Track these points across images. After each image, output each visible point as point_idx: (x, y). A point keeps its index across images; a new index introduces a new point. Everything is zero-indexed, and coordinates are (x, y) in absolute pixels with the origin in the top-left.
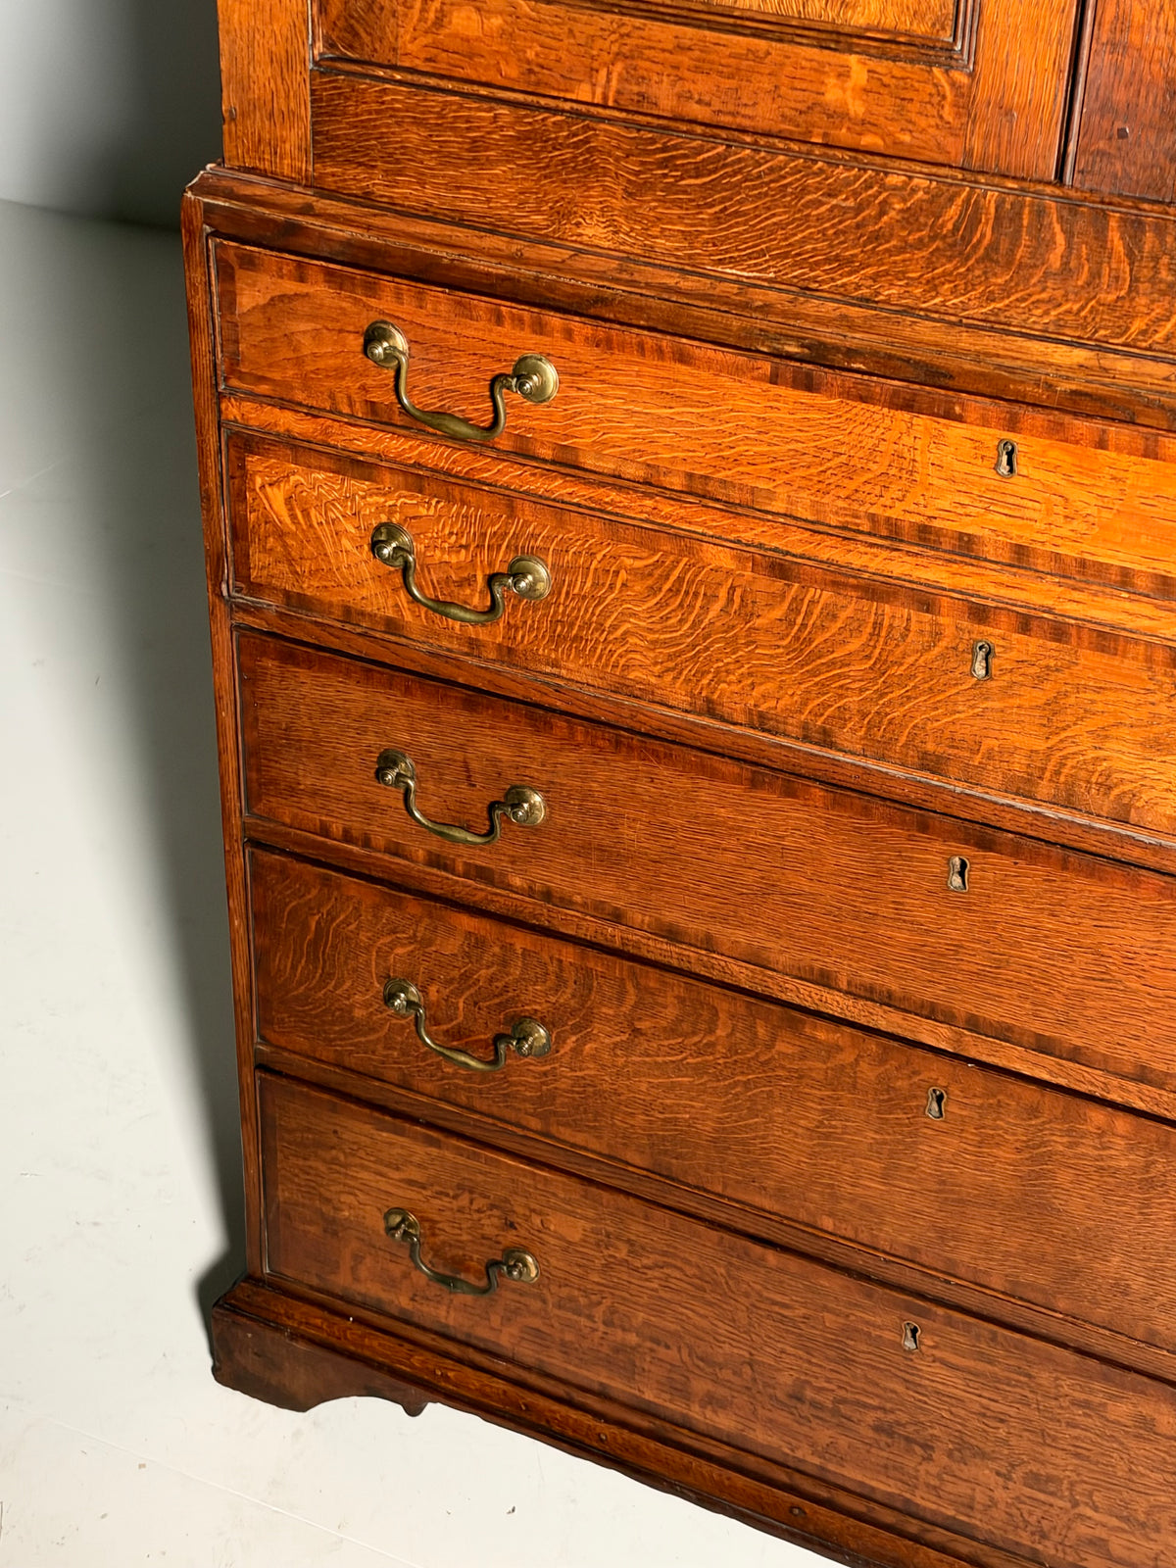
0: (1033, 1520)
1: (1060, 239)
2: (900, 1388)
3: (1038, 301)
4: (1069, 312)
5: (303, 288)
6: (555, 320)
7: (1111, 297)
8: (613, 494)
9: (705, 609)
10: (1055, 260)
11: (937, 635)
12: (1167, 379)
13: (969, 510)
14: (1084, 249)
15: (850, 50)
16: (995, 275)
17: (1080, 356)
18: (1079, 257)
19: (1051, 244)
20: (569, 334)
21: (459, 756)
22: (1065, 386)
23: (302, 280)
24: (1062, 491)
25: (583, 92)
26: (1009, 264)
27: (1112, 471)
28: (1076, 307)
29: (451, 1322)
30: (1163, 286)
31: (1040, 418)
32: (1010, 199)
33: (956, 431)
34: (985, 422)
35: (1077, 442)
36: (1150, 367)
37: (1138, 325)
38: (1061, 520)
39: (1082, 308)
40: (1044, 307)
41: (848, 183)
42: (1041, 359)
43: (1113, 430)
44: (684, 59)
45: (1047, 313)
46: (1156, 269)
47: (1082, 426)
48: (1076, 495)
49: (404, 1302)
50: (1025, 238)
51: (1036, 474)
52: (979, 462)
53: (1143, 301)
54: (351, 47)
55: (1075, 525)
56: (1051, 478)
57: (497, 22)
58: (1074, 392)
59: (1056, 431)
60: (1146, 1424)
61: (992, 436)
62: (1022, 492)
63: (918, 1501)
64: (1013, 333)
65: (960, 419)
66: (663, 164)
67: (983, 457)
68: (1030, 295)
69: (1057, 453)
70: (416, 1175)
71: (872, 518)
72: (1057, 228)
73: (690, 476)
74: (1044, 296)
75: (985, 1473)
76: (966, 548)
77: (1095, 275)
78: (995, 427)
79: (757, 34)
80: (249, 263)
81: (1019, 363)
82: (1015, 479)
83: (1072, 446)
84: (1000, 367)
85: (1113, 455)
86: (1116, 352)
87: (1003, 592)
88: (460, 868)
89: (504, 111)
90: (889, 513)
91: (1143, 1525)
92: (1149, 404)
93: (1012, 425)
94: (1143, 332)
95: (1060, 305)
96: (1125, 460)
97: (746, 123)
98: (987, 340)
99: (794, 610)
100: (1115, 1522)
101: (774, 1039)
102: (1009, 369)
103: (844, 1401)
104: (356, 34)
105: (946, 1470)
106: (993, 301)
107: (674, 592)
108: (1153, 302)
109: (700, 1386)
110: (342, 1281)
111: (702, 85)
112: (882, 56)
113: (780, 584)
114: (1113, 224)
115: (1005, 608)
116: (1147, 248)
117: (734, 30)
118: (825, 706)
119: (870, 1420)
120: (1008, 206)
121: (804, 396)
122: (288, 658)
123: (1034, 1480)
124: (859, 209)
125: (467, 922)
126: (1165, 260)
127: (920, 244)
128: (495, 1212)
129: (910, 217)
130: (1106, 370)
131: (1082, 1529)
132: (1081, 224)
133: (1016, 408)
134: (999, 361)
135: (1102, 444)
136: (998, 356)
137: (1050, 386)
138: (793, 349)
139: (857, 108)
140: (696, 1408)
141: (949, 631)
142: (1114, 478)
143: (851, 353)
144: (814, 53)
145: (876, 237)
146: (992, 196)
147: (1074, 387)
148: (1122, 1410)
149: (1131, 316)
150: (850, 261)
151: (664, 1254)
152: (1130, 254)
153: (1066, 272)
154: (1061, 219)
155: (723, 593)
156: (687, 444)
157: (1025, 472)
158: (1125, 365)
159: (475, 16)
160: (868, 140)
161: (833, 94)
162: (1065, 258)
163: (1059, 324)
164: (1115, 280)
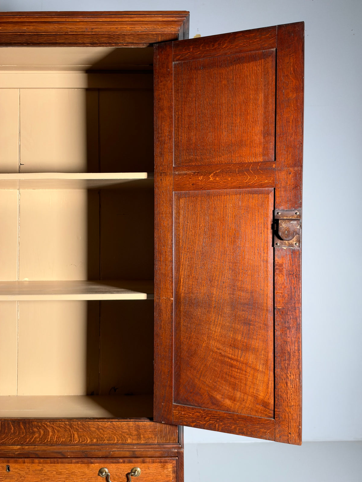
1: (13, 428)
3: (10, 439)
4: (16, 440)
7: (23, 436)
10: (12, 431)
12: (34, 448)
13: (3, 479)
14: (17, 429)
16: (2, 436)
17: (19, 447)
18: (16, 430)
19: (11, 429)
22: (16, 453)
24: (18, 472)
26: (4, 434)
27: (27, 467)
28: (17, 439)
30: (31, 433)
31: (13, 460)
32: (3, 422)
34: (3, 463)
35: (20, 463)
36: (31, 447)
37: (28, 440)
38: (19, 478)
39: (18, 439)
40: (12, 440)
42: (12, 449)
43: (26, 460)
45: (12, 441)
46: (29, 430)
47: (20, 460)
48: (21, 472)
50: (7, 429)
51: (14, 470)
52: (3, 470)
53: (28, 435)
55: (22, 478)
56: (16, 470)
58: (18, 454)
59: (16, 462)
61: (5, 465)
62: (12, 474)
64: (7, 445)
67: (4, 469)
68: (9, 438)
69: (17, 466)
72: (12, 426)
74: (11, 437)
77: (19, 433)
78: (6, 463)
81: (8, 450)
82: (10, 472)
83: (19, 464)
84: (5, 451)
85: (26, 464)
86: (25, 445)
92: (32, 453)
93: (8, 462)
94: (29, 441)
95: (14, 439)
96: (29, 465)
98: (2, 447)
102: (7, 452)
106: (3, 440)
108: (30, 435)
114: (21, 424)
116: (27, 427)
120: (3, 423)
126: (31, 428)
130: (24, 449)
132: (16, 425)
133: (8, 459)
134: (4, 450)
135: (24, 463)
136: (4, 449)
137: (14, 454)
142: (27, 468)
147: (18, 453)
149: (27, 439)
152: (24, 428)
153: (15, 433)
154: (12, 424)
157: (11, 470)
158: (27, 447)
162: (14, 431)
163: (14, 442)
164: (23, 433)
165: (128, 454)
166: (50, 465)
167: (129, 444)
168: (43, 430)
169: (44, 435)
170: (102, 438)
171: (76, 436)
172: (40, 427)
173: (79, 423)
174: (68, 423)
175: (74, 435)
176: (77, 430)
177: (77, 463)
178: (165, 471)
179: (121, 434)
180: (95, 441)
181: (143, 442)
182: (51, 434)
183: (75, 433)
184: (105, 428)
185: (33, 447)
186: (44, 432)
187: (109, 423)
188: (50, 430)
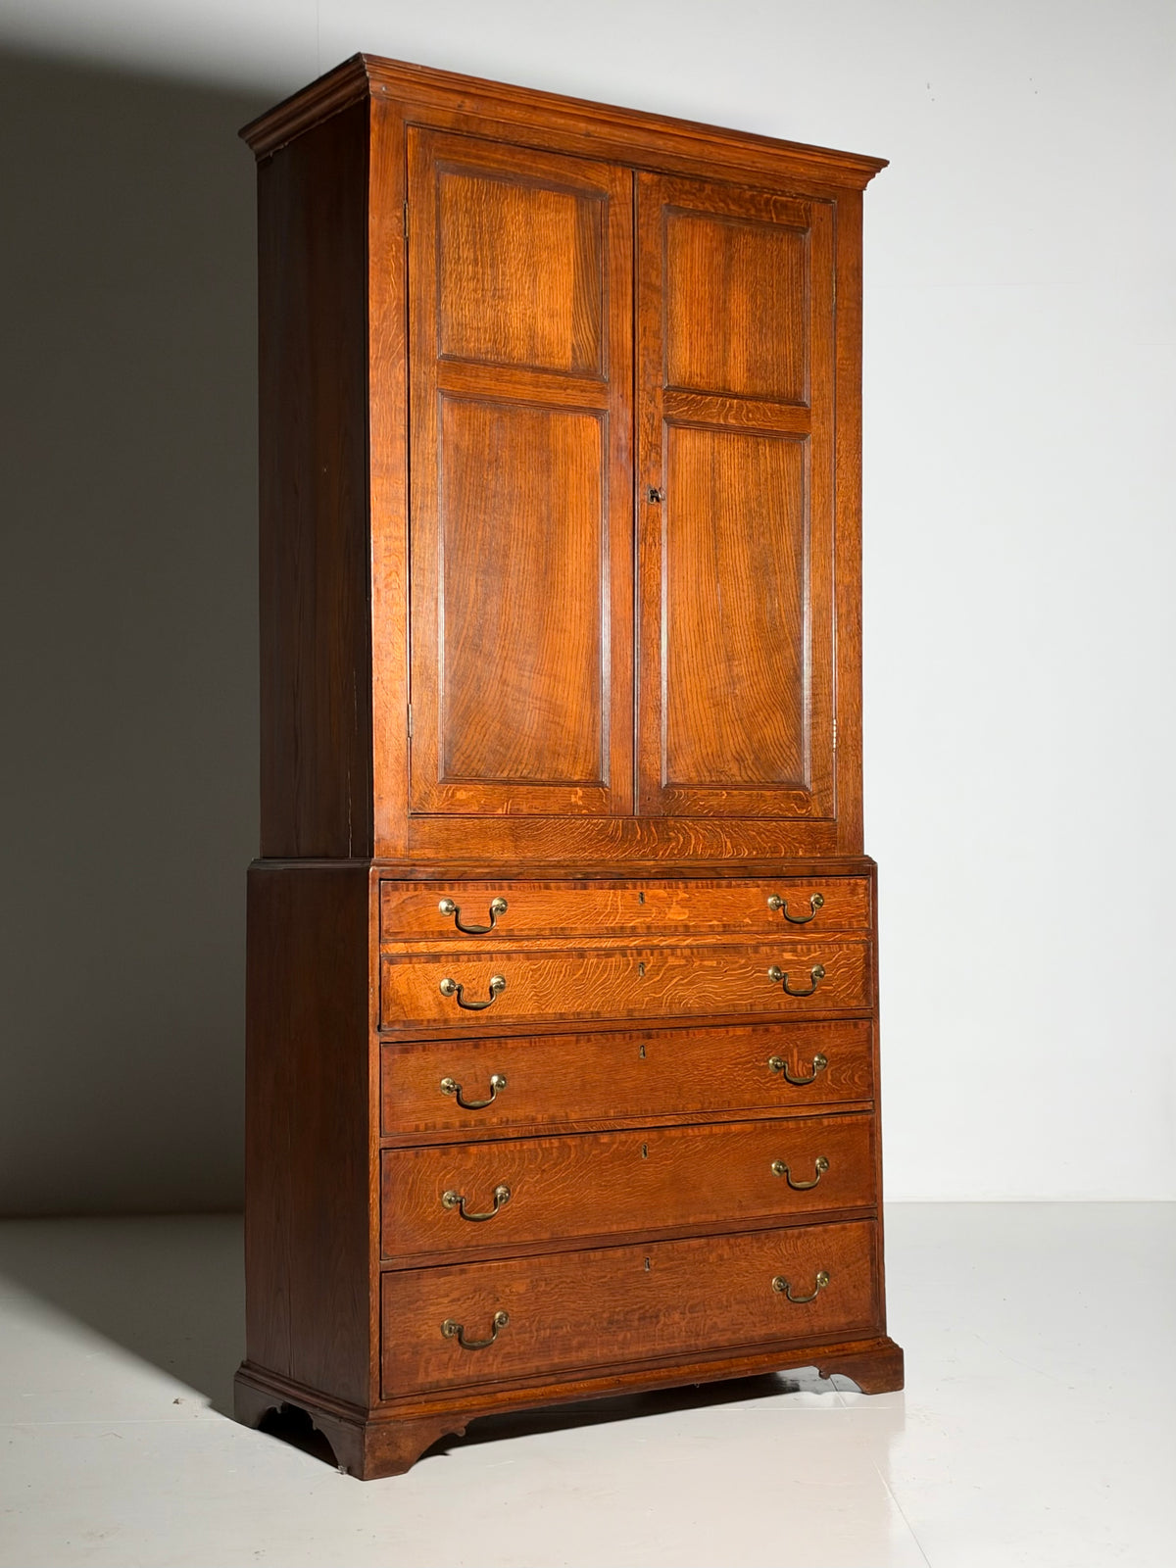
0: (693, 1330)
1: (640, 831)
2: (645, 1292)
3: (636, 850)
4: (644, 852)
5: (417, 893)
6: (505, 883)
7: (654, 845)
8: (526, 943)
9: (558, 977)
10: (638, 837)
11: (629, 965)
12: (676, 864)
13: (633, 918)
14: (645, 833)
15: (576, 786)
16: (624, 845)
17: (652, 863)
18: (644, 835)
19: (637, 833)
20: (510, 888)
21: (472, 1071)
22: (653, 871)
23: (416, 890)
24: (657, 905)
25: (500, 811)
26: (627, 841)
28: (645, 850)
29: (471, 1373)
30: (666, 840)
31: (649, 883)
32: (626, 821)
33: (627, 893)
34: (635, 888)
35: (658, 888)
36: (669, 862)
37: (661, 852)
38: (658, 914)
39: (647, 850)
40: (637, 852)
41: (583, 824)
42: (643, 866)
43: (667, 882)
44: (530, 796)
45: (639, 853)
46: (664, 835)
47: (659, 883)
49: (450, 1375)
50: (630, 833)
51: (650, 901)
52: (634, 901)
53: (662, 844)
54: (420, 809)
56: (654, 901)
57: (472, 793)
59: (654, 886)
60: (721, 1258)
61: (637, 892)
62: (646, 908)
63: (658, 1347)
64: (633, 860)
65: (628, 888)
66: (527, 829)
67: (636, 899)
68: (634, 849)
69: (654, 893)
70: (455, 1295)
71: (607, 928)
72: (638, 827)
73: (551, 929)
74: (637, 848)
75: (677, 1316)
76: (634, 932)
77: (649, 839)
78: (637, 889)
79: (550, 785)
80: (396, 889)
82: (644, 904)
83: (658, 890)
85: (667, 890)
86: (659, 860)
87: (646, 943)
88: (473, 1123)
89: (476, 820)
90: (612, 925)
91: (727, 1307)
92: (672, 872)
93: (644, 887)
94: (663, 854)
95: (642, 850)
96: (671, 891)
97: (550, 813)
98: (628, 863)
99: (586, 969)
100: (718, 1312)
101: (591, 1151)
102: (638, 870)
103: (628, 1312)
104: (424, 806)
105: (665, 1324)
106: (625, 852)
107: (548, 973)
108: (664, 844)
109: (574, 1343)
110: (421, 1379)
111: (536, 803)
112: (586, 787)
113: (581, 960)
114: (652, 824)
115: (646, 947)
117: (543, 785)
118: (597, 1003)
119: (636, 1317)
120: (625, 824)
121: (585, 892)
122: (406, 1051)
123: (692, 1309)
124: (585, 832)
125: (473, 1149)
127: (603, 840)
128: (491, 1296)
129: (600, 832)
131: (709, 1323)
132: (644, 825)
133: (642, 881)
135: (664, 887)
136: (633, 867)
137: (650, 872)
138: (580, 876)
139: (580, 803)
140: (574, 1354)
141: (632, 962)
143: (596, 873)
144: (569, 789)
145: (590, 840)
146: (621, 821)
148: (713, 1258)
150: (584, 848)
151: (560, 1277)
152: (657, 832)
153: (642, 840)
154: (638, 825)
155: (563, 970)
156: (549, 917)
157: (646, 901)
158: (664, 863)
159: (464, 793)
160: (584, 812)
161: (573, 800)
162: (641, 836)
163: (642, 856)
164: (654, 840)
165: (806, 872)
166: (702, 890)
167: (801, 858)
168: (683, 834)
169: (684, 843)
170: (765, 848)
171: (728, 843)
172: (678, 829)
173: (734, 823)
174: (717, 822)
175: (726, 842)
176: (730, 836)
177: (739, 886)
178: (855, 898)
179: (789, 843)
180: (755, 853)
181: (819, 855)
182: (693, 842)
183: (728, 840)
184: (768, 831)
185: (673, 862)
186: (684, 838)
187: (774, 823)
188: (693, 837)
